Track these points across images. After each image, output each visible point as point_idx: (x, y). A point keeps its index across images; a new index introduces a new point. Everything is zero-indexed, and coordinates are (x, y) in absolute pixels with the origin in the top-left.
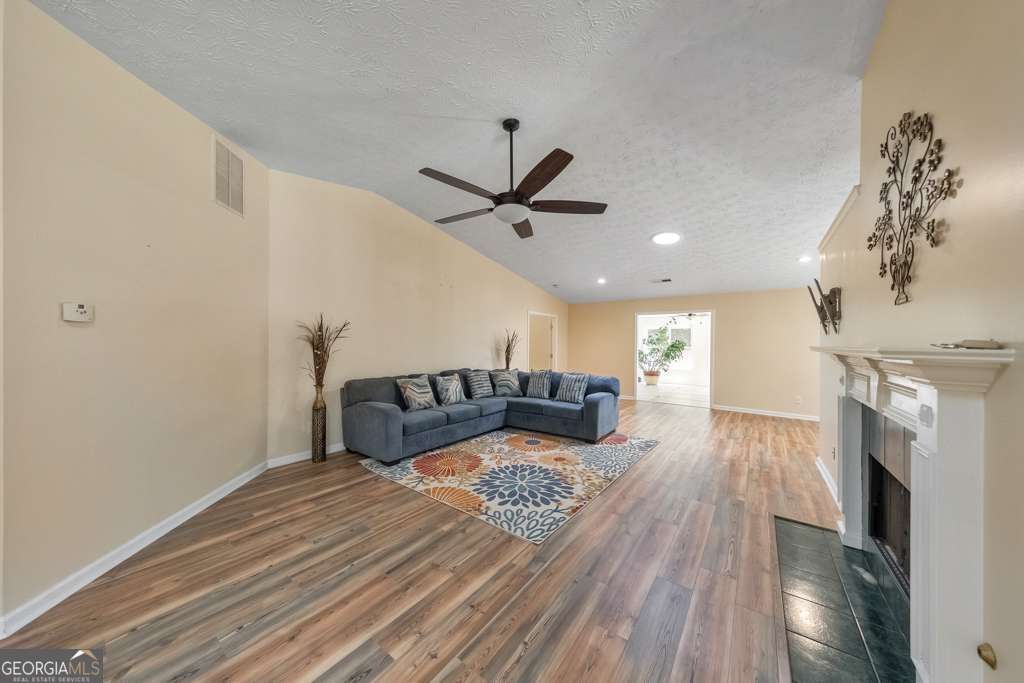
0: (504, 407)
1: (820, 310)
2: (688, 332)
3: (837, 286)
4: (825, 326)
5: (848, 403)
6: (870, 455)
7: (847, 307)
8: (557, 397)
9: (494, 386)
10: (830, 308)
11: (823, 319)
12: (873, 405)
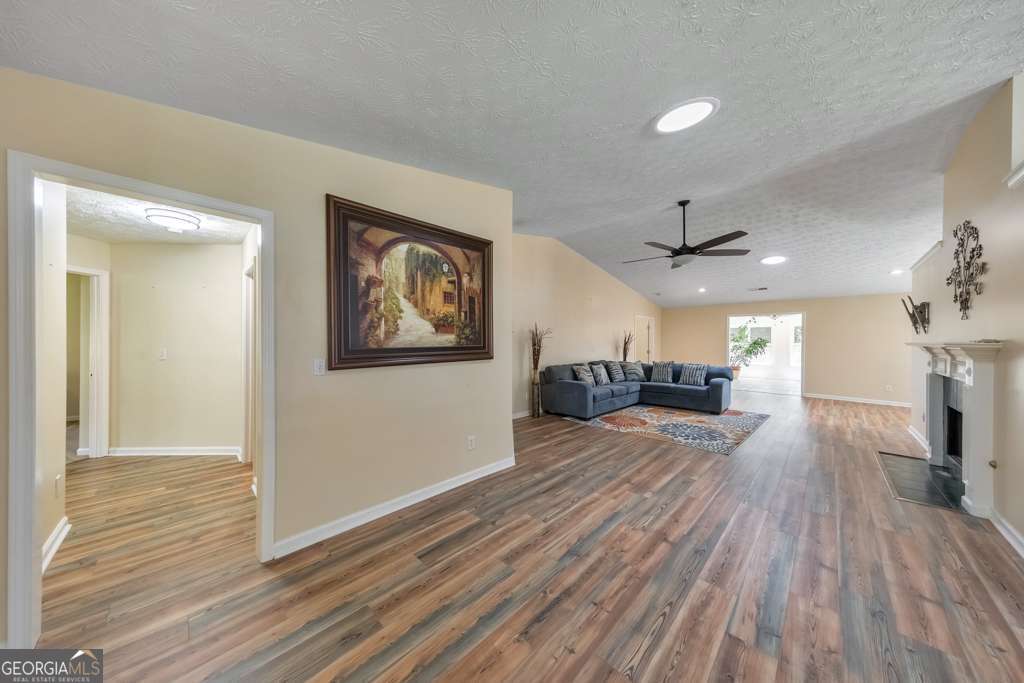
0: (639, 388)
1: (912, 316)
2: (768, 330)
3: (927, 301)
4: (916, 328)
5: (933, 378)
6: (949, 407)
7: (935, 316)
8: (681, 381)
9: (625, 374)
10: (920, 315)
11: (915, 323)
12: (948, 375)
